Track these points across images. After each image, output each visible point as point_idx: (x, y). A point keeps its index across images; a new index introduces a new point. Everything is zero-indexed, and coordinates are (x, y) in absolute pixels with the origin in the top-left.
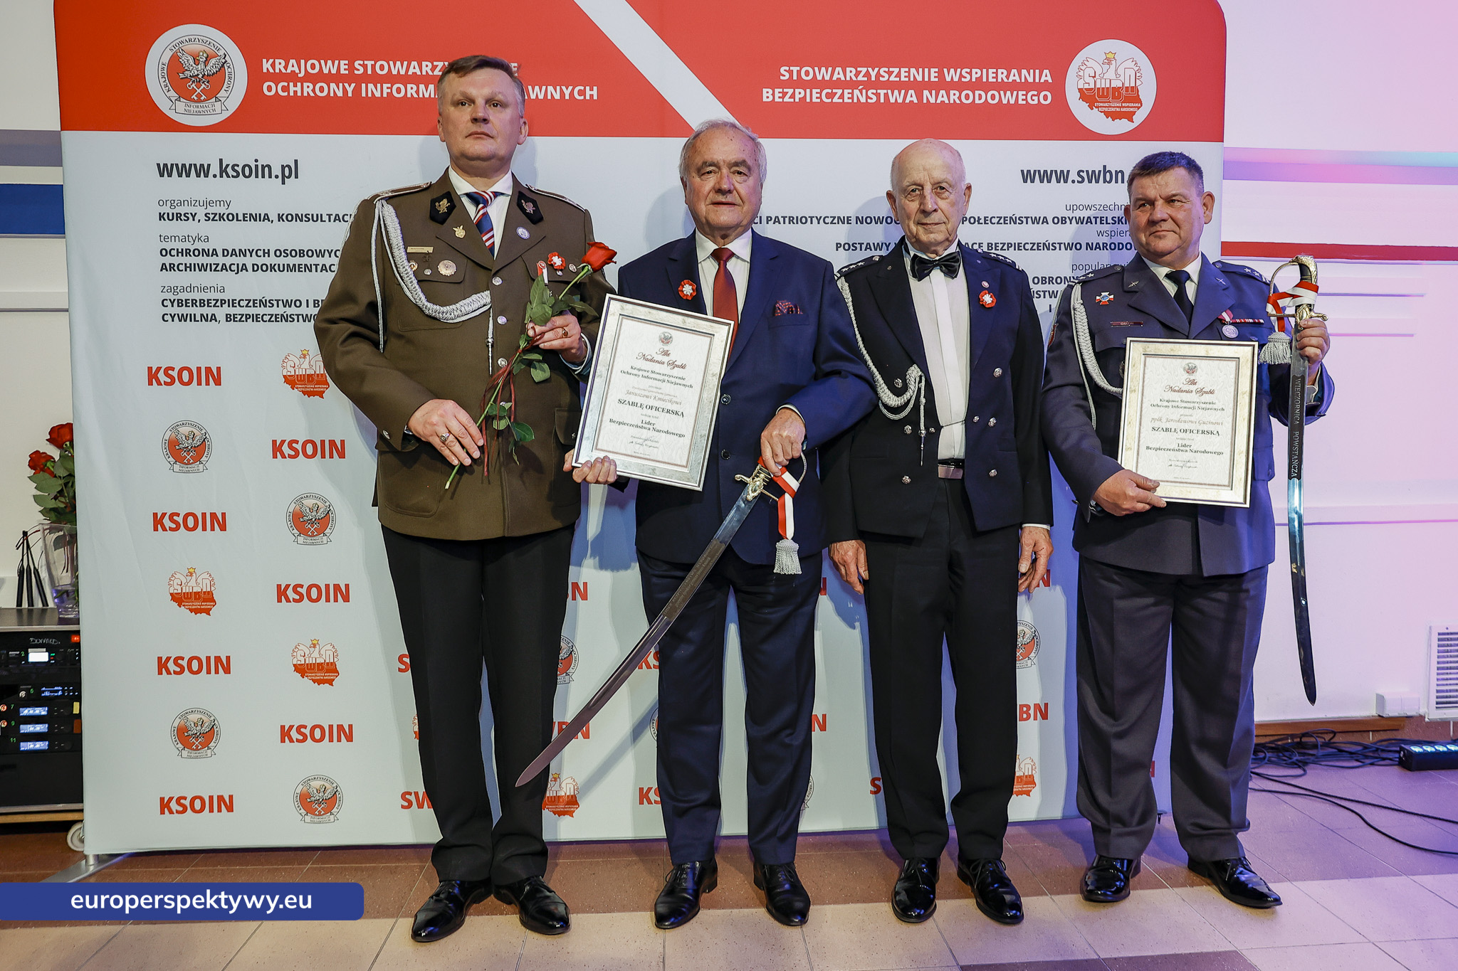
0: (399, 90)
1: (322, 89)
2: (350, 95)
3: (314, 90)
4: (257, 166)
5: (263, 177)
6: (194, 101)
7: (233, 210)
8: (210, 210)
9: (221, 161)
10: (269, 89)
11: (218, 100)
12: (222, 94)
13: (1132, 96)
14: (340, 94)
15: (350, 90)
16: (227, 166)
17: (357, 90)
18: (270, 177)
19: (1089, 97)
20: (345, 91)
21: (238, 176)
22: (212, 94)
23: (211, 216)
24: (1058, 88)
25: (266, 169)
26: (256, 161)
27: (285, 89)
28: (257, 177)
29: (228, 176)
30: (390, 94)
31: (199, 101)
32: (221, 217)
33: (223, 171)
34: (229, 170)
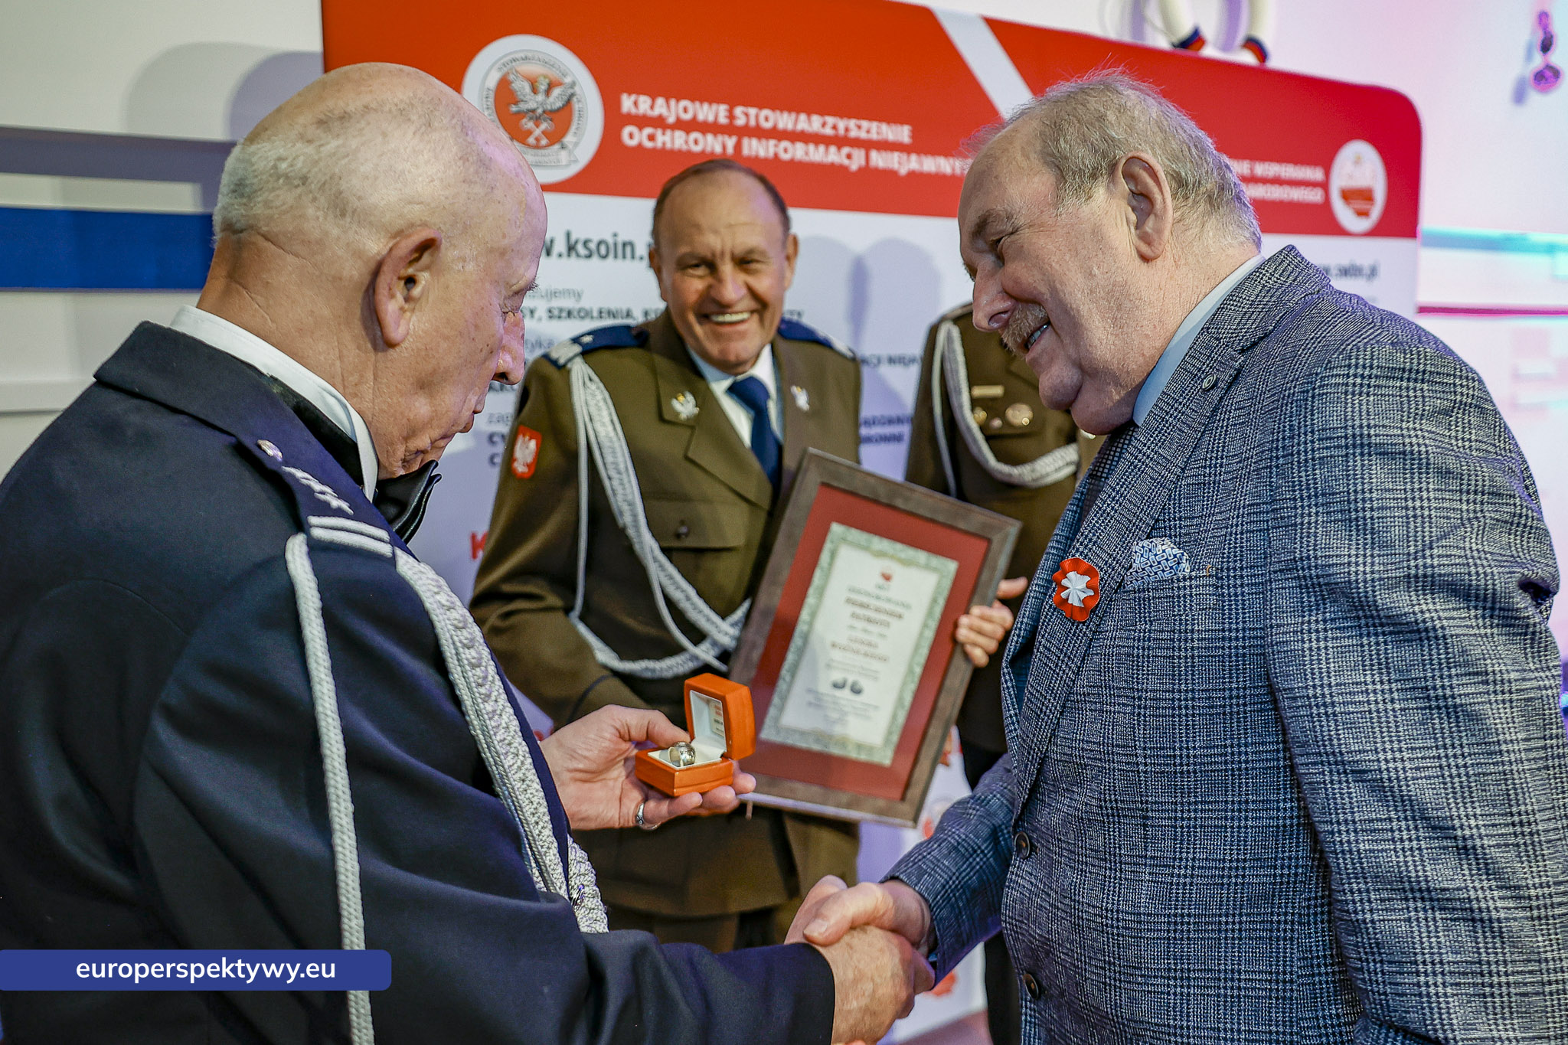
0: (786, 151)
1: (696, 142)
2: (730, 150)
3: (686, 142)
4: (615, 245)
5: (624, 257)
6: (529, 146)
7: (586, 303)
8: (556, 303)
9: (568, 235)
10: (631, 136)
11: (563, 147)
12: (569, 139)
13: (1366, 195)
14: (718, 149)
15: (731, 142)
16: (576, 242)
17: (738, 147)
18: (633, 257)
19: (1348, 195)
20: (724, 147)
21: (589, 256)
22: (556, 137)
23: (556, 313)
24: (1325, 186)
25: (628, 249)
26: (615, 235)
27: (651, 138)
28: (616, 257)
29: (578, 255)
30: (776, 155)
31: (537, 147)
32: (570, 314)
33: (571, 248)
34: (580, 248)
